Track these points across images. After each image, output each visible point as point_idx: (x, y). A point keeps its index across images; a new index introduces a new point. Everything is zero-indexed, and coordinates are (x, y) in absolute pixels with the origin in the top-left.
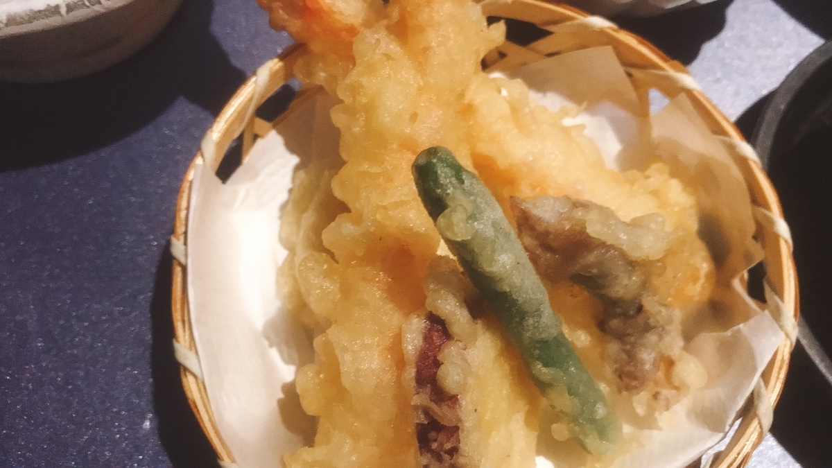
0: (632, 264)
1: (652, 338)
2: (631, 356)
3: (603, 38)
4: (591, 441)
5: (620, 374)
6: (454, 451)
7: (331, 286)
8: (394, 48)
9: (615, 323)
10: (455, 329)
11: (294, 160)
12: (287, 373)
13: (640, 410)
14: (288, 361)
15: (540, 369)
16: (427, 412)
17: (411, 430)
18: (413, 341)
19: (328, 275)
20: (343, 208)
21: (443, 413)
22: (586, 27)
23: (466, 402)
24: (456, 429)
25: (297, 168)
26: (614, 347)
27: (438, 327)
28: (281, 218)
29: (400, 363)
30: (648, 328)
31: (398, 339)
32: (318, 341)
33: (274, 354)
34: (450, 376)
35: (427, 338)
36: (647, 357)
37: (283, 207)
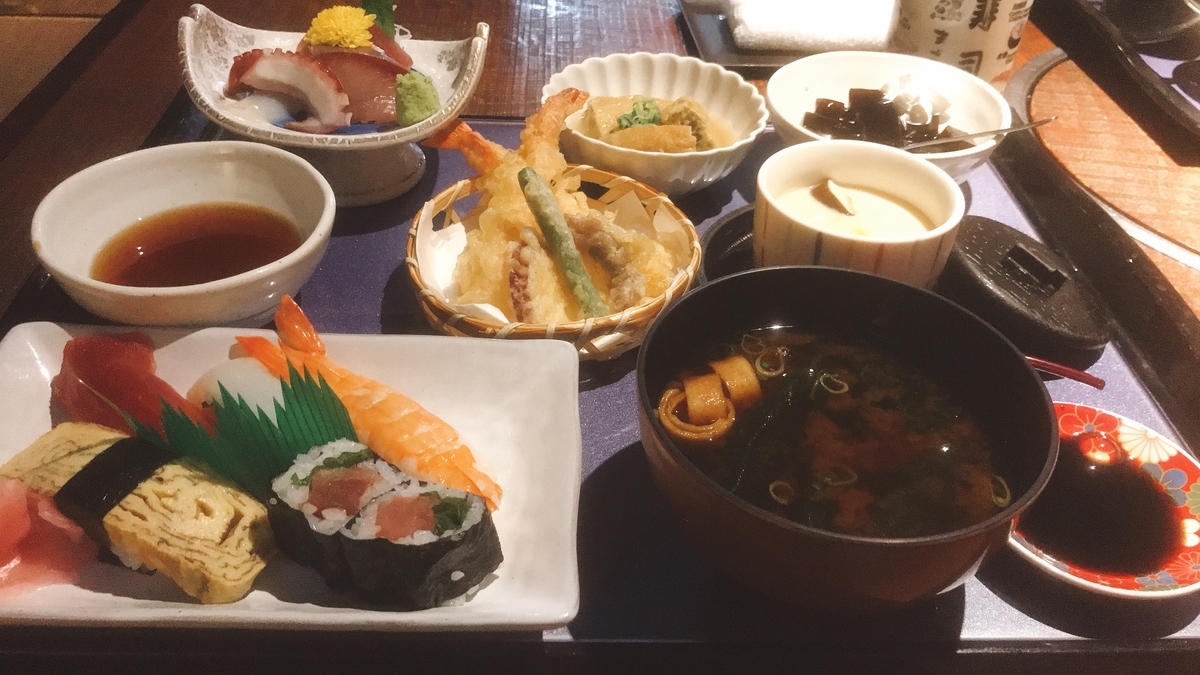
17: (508, 275)
24: (526, 278)
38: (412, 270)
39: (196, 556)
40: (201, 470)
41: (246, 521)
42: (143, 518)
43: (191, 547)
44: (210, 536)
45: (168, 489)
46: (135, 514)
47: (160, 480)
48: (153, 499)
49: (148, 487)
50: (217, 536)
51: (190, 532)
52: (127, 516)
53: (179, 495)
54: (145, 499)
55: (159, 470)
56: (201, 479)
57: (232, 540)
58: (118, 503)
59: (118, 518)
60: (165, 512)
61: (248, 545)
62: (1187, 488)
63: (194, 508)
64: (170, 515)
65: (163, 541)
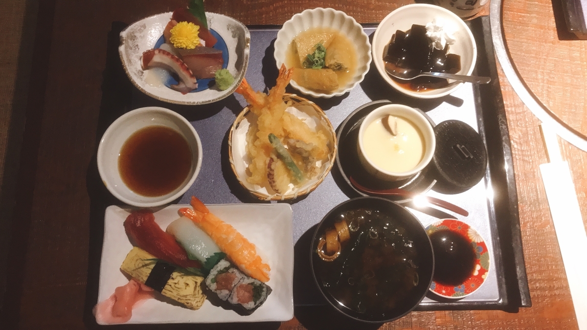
0: (306, 151)
1: (310, 164)
2: (306, 166)
3: (311, 105)
4: (298, 180)
5: (305, 170)
6: (273, 178)
7: (255, 152)
8: (268, 112)
9: (305, 161)
10: (274, 160)
11: (249, 124)
12: (247, 166)
13: (308, 176)
14: (247, 164)
15: (288, 167)
16: (269, 172)
17: (267, 175)
18: (268, 161)
19: (255, 150)
20: (258, 138)
21: (271, 172)
22: (308, 103)
23: (275, 171)
24: (273, 175)
25: (250, 126)
26: (304, 165)
27: (272, 160)
28: (246, 136)
29: (265, 164)
30: (310, 162)
31: (265, 161)
32: (253, 161)
33: (244, 162)
34: (273, 167)
35: (270, 161)
36: (309, 167)
37: (247, 133)
38: (232, 166)
39: (189, 302)
40: (183, 273)
41: (199, 284)
42: (172, 292)
43: (187, 298)
44: (190, 294)
45: (176, 281)
46: (169, 291)
47: (173, 279)
48: (173, 285)
49: (170, 282)
50: (192, 293)
51: (185, 294)
52: (167, 292)
53: (180, 283)
54: (171, 285)
55: (171, 275)
56: (184, 275)
57: (197, 292)
58: (163, 288)
59: (165, 293)
60: (177, 289)
61: (201, 292)
62: (482, 254)
63: (184, 285)
64: (178, 290)
65: (179, 299)
